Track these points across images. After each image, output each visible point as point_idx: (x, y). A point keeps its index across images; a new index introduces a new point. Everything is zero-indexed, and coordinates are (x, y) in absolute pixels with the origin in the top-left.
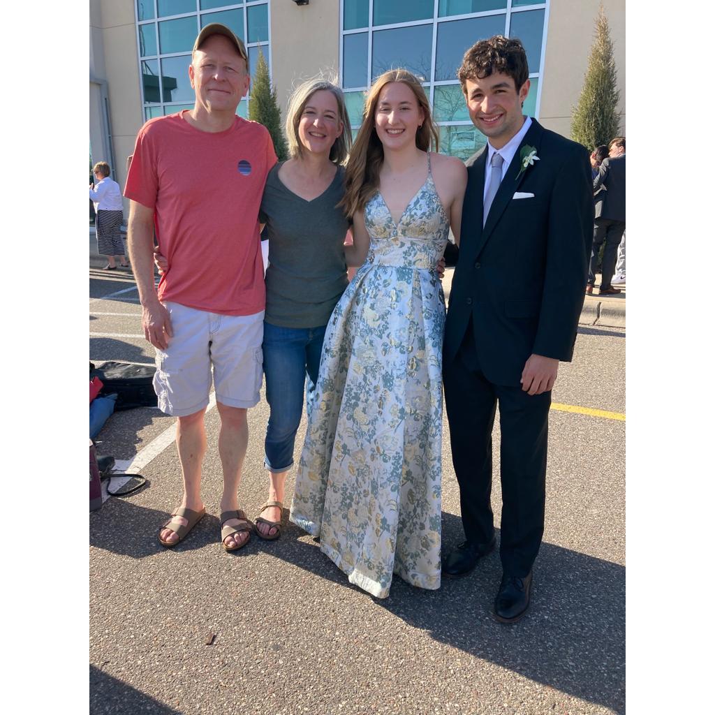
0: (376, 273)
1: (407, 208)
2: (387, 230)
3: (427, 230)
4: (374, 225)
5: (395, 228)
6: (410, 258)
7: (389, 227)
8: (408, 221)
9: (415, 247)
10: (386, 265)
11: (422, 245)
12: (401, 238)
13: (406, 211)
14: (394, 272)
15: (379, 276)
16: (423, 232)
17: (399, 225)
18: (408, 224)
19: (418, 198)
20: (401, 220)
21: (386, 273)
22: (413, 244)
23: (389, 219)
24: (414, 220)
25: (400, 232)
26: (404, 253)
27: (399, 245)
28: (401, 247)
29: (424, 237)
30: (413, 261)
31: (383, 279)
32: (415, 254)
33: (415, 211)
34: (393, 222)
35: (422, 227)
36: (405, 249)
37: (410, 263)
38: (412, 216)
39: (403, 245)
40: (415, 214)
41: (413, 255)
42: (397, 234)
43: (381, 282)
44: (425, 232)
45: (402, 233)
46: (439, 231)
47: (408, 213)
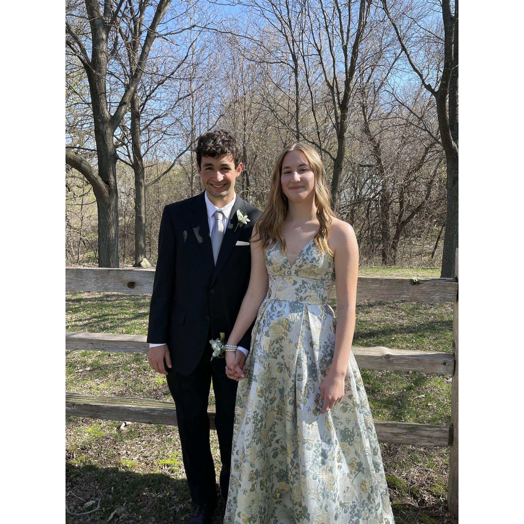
0: (273, 305)
1: (301, 254)
2: (283, 269)
3: (316, 272)
4: (272, 264)
5: (289, 269)
6: (301, 294)
7: (285, 267)
8: (301, 264)
9: (306, 285)
10: (281, 299)
11: (312, 284)
12: (294, 278)
13: (299, 256)
14: (288, 306)
15: (275, 308)
16: (313, 274)
17: (293, 266)
18: (300, 266)
19: (310, 246)
20: (295, 262)
21: (281, 306)
22: (304, 282)
23: (285, 261)
24: (306, 263)
25: (293, 272)
26: (296, 289)
27: (292, 283)
28: (294, 284)
29: (313, 277)
30: (304, 297)
31: (277, 311)
32: (306, 291)
33: (307, 256)
34: (288, 263)
35: (312, 269)
36: (297, 286)
37: (301, 298)
38: (304, 260)
39: (295, 283)
40: (307, 258)
41: (303, 292)
42: (291, 273)
43: (275, 313)
44: (314, 273)
45: (295, 273)
46: (327, 273)
47: (301, 257)
